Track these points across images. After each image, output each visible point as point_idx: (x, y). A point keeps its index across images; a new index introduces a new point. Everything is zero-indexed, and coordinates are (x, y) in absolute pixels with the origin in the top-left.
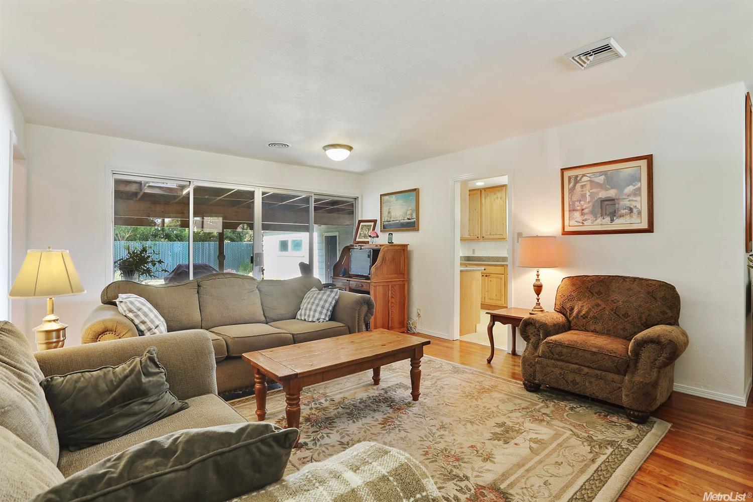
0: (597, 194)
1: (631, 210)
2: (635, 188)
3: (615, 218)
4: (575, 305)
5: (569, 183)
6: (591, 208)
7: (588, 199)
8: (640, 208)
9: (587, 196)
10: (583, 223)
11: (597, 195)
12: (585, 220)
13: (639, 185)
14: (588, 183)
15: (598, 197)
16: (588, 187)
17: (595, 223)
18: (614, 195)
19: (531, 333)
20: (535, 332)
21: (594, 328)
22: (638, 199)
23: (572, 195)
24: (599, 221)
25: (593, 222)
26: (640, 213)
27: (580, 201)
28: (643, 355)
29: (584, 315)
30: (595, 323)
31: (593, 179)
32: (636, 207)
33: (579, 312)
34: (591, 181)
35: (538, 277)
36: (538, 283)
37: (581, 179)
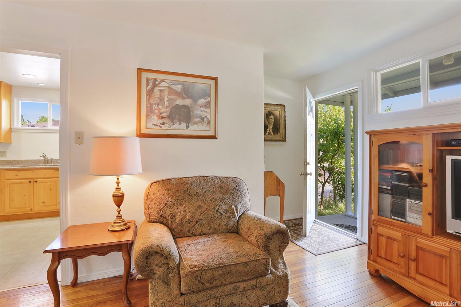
0: (175, 100)
1: (202, 119)
2: (206, 101)
3: (190, 125)
4: (176, 212)
5: (148, 85)
6: (168, 113)
7: (166, 104)
8: (209, 118)
9: (165, 101)
10: (161, 127)
11: (174, 102)
12: (163, 124)
13: (209, 99)
14: (167, 89)
15: (176, 104)
16: (167, 92)
17: (173, 127)
18: (189, 104)
19: (156, 265)
20: (161, 262)
21: (200, 231)
22: (208, 110)
23: (149, 98)
24: (176, 125)
25: (170, 127)
26: (209, 122)
27: (158, 105)
28: (271, 246)
29: (189, 219)
30: (201, 225)
31: (171, 86)
32: (206, 117)
33: (183, 217)
34: (169, 87)
35: (118, 186)
36: (119, 192)
37: (159, 84)
